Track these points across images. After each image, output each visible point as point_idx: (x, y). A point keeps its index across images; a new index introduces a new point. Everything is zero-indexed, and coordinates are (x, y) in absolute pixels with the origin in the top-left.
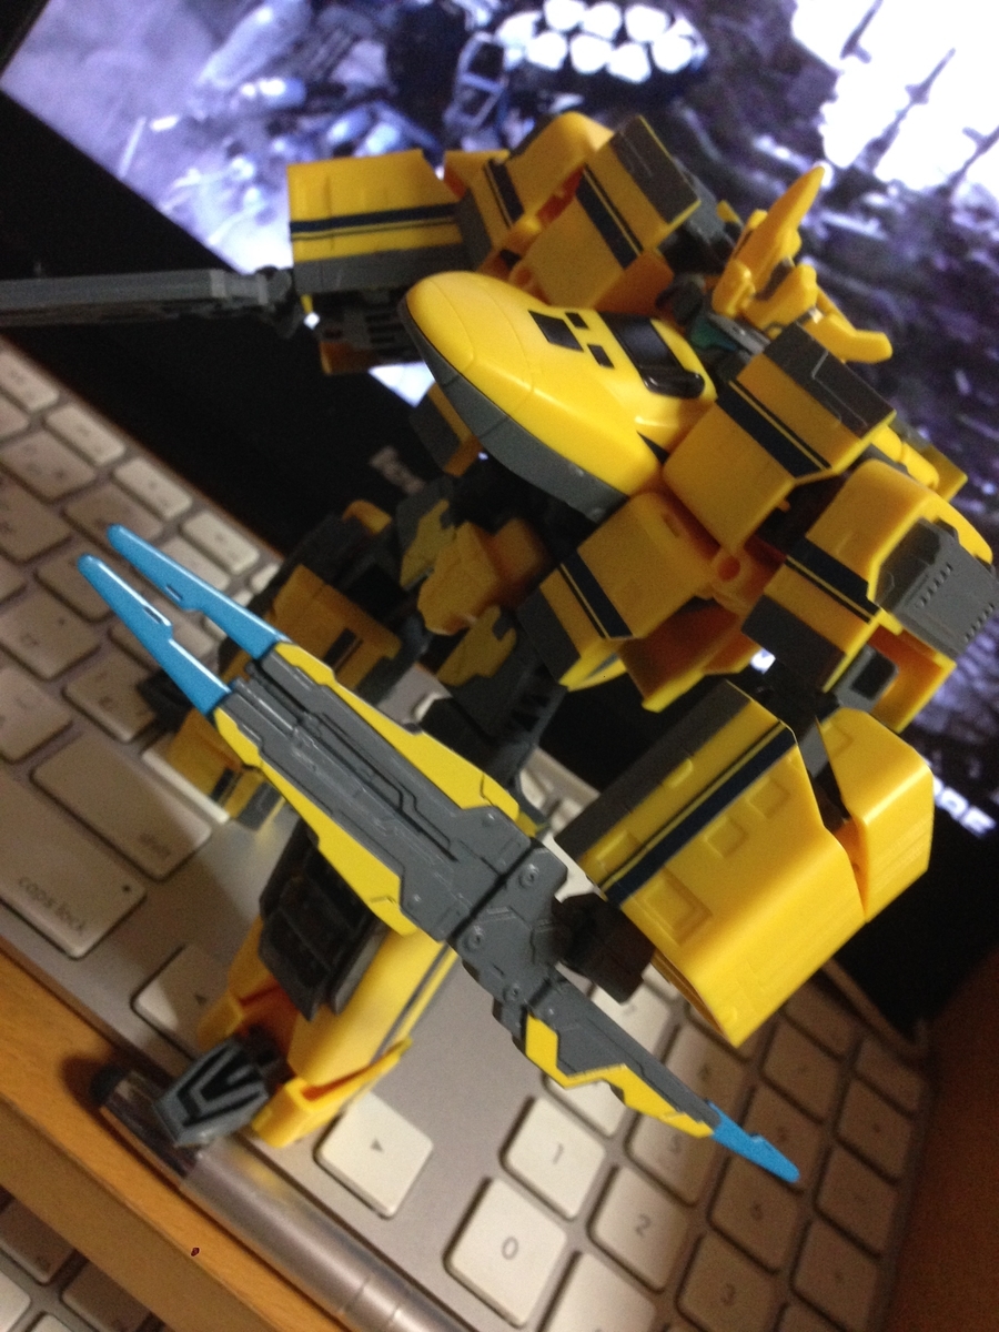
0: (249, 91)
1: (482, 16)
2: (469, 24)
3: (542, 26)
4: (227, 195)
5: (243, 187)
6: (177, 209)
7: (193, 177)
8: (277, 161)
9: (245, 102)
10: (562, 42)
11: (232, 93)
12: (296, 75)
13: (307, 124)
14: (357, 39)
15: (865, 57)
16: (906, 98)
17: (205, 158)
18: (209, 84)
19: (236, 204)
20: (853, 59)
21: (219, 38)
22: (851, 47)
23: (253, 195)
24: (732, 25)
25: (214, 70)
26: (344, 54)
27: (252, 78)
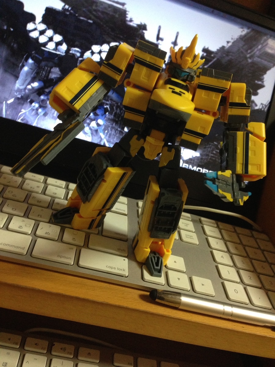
0: (29, 87)
1: (78, 54)
2: (76, 57)
3: (93, 53)
4: (34, 112)
5: (37, 109)
6: (22, 120)
7: (23, 111)
8: (43, 101)
9: (29, 90)
10: (98, 55)
11: (25, 89)
12: (40, 80)
13: (47, 90)
14: (51, 68)
15: (162, 40)
16: (172, 46)
17: (24, 106)
18: (18, 88)
19: (37, 114)
20: (160, 41)
21: (17, 77)
22: (158, 38)
23: (40, 110)
24: (133, 41)
25: (18, 85)
26: (50, 72)
27: (29, 84)
